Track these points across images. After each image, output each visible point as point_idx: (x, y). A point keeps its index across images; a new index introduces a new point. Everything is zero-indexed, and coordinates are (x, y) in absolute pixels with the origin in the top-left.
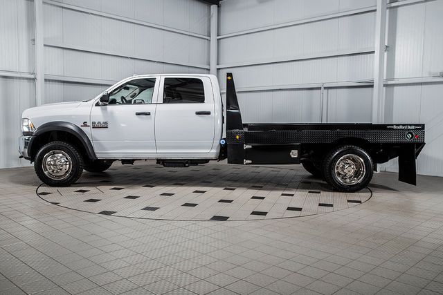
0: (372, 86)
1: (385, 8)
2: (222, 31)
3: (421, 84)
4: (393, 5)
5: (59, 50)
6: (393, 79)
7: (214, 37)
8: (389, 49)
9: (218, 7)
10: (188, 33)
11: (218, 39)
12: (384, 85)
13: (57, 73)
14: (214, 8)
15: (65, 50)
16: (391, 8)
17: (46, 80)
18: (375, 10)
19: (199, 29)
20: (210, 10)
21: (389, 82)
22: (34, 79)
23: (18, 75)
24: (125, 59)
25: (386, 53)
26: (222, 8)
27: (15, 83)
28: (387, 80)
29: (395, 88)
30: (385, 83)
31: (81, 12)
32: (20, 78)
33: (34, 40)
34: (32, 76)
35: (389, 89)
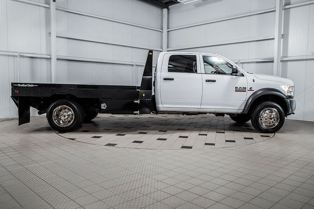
0: (273, 62)
1: (282, 9)
2: (170, 26)
3: (307, 60)
4: (287, 7)
5: (66, 39)
6: (287, 57)
7: (165, 30)
8: (284, 36)
9: (168, 10)
10: (148, 28)
11: (168, 31)
12: (281, 61)
13: (64, 54)
14: (165, 10)
15: (69, 40)
16: (285, 9)
17: (58, 59)
18: (275, 11)
19: (155, 24)
20: (162, 12)
21: (284, 59)
22: (50, 59)
23: (40, 56)
24: (107, 45)
25: (282, 40)
26: (170, 11)
27: (38, 61)
28: (283, 57)
29: (288, 62)
30: (282, 59)
31: (79, 14)
32: (41, 58)
33: (50, 33)
34: (49, 57)
35: (284, 63)
